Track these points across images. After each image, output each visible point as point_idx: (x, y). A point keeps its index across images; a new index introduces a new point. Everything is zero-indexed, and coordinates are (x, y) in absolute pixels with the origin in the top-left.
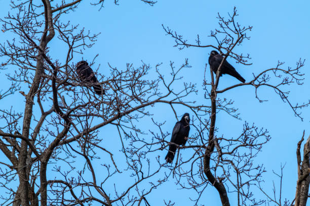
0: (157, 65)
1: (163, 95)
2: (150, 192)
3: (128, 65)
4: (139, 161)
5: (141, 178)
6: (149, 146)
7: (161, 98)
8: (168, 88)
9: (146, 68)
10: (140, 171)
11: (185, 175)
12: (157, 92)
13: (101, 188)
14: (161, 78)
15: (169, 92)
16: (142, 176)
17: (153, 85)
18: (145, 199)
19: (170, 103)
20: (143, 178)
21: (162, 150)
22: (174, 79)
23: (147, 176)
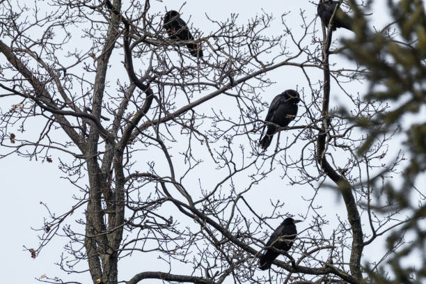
0: (284, 15)
1: (293, 55)
2: (249, 188)
3: (233, 15)
4: (229, 148)
5: (233, 171)
6: (236, 128)
7: (289, 59)
8: (299, 46)
9: (267, 20)
10: (231, 161)
11: (294, 166)
12: (286, 52)
13: (181, 186)
14: (288, 32)
15: (299, 51)
16: (235, 169)
17: (274, 42)
18: (242, 197)
19: (302, 66)
20: (236, 171)
21: (255, 132)
22: (306, 34)
23: (241, 168)
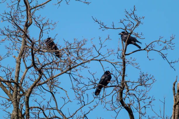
2: (89, 112)
3: (75, 39)
4: (82, 95)
5: (83, 105)
6: (87, 87)
7: (94, 58)
8: (98, 52)
9: (85, 41)
10: (83, 101)
11: (109, 103)
12: (92, 55)
13: (61, 111)
14: (94, 46)
15: (99, 54)
17: (89, 50)
18: (86, 116)
19: (100, 61)
20: (85, 105)
22: (101, 47)
23: (87, 104)
